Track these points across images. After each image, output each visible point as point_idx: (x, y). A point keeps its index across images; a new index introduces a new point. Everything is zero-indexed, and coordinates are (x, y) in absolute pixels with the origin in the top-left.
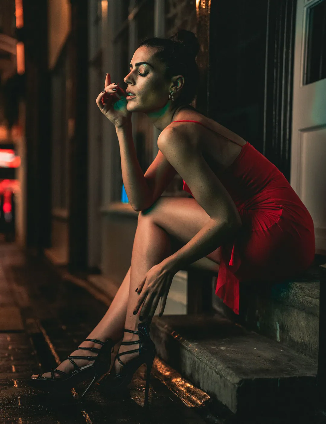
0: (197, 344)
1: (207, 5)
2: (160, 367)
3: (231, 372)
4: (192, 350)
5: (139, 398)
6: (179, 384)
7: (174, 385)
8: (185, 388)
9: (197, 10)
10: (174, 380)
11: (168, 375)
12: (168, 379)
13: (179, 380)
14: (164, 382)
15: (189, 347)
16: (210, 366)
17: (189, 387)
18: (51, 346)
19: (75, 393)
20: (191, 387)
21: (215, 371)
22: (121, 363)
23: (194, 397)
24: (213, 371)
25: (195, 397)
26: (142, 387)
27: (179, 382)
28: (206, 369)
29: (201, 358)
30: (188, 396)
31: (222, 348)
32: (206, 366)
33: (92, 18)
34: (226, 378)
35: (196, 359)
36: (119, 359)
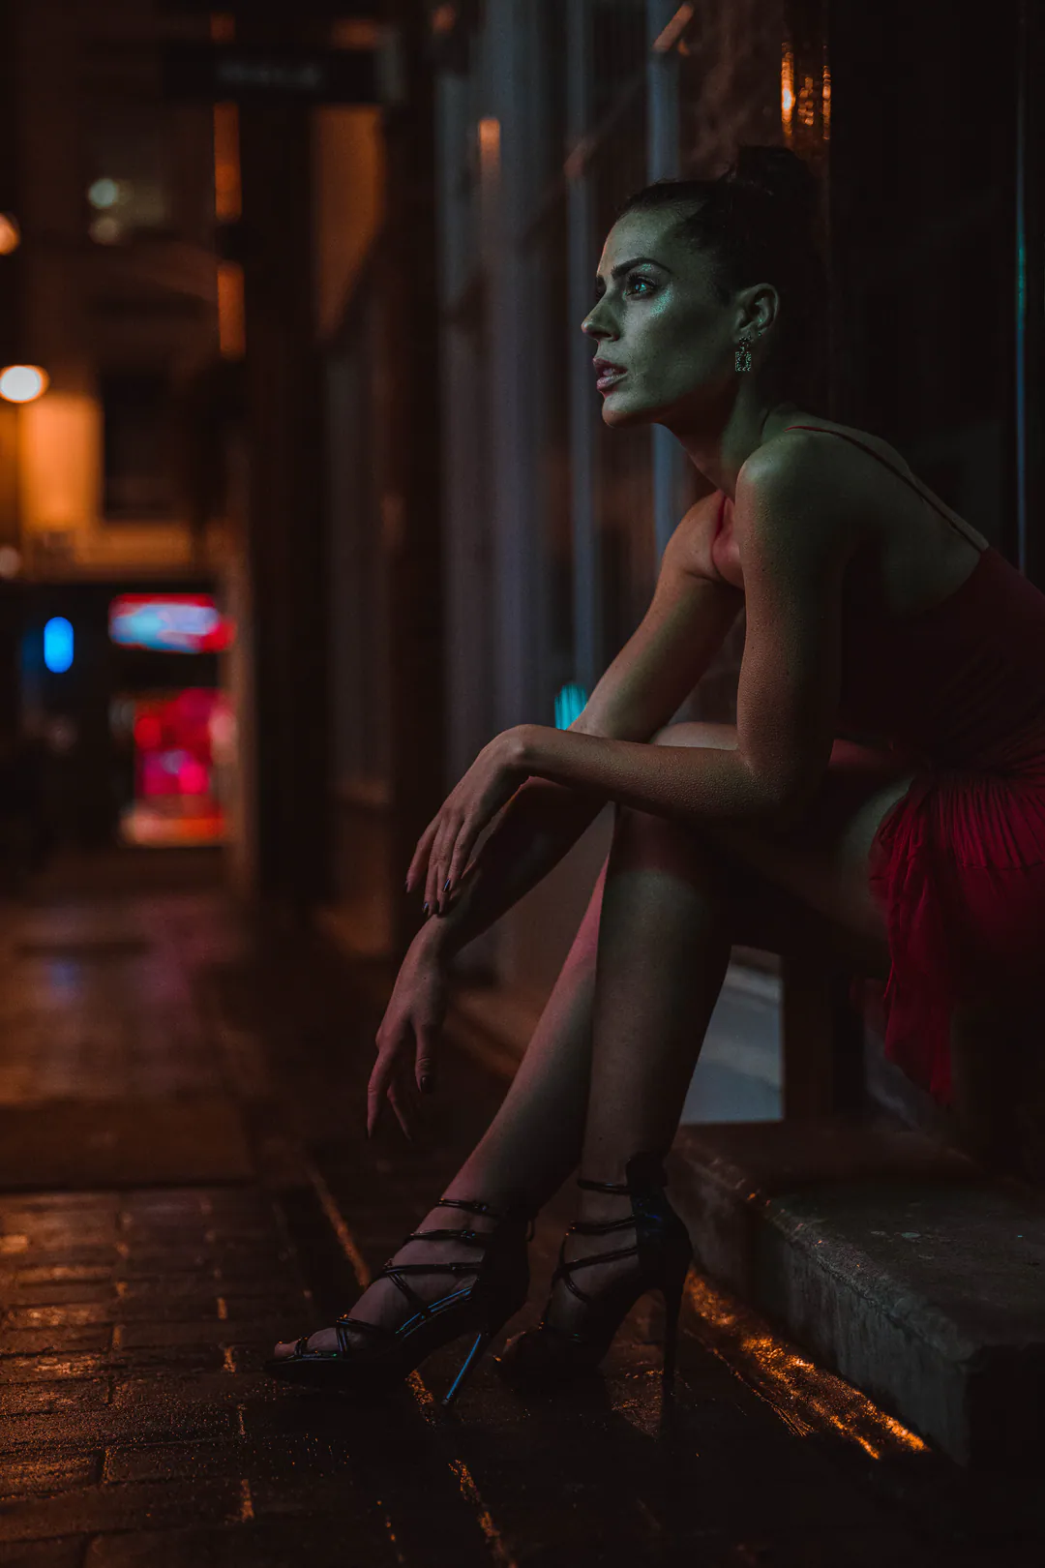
0: (819, 1221)
1: (818, 117)
2: (702, 1297)
3: (943, 1320)
4: (806, 1243)
5: (632, 1407)
6: (767, 1359)
7: (749, 1362)
8: (788, 1373)
9: (788, 131)
10: (750, 1344)
11: (726, 1325)
12: (729, 1340)
13: (764, 1343)
14: (716, 1352)
15: (797, 1233)
16: (872, 1300)
17: (799, 1369)
18: (341, 1229)
19: (423, 1390)
20: (806, 1367)
21: (888, 1316)
22: (577, 1293)
23: (817, 1406)
24: (882, 1316)
25: (823, 1406)
26: (642, 1371)
27: (767, 1349)
28: (855, 1308)
29: (837, 1270)
30: (797, 1400)
31: (907, 1235)
32: (855, 1297)
33: (450, 177)
34: (926, 1340)
35: (822, 1274)
36: (569, 1281)
